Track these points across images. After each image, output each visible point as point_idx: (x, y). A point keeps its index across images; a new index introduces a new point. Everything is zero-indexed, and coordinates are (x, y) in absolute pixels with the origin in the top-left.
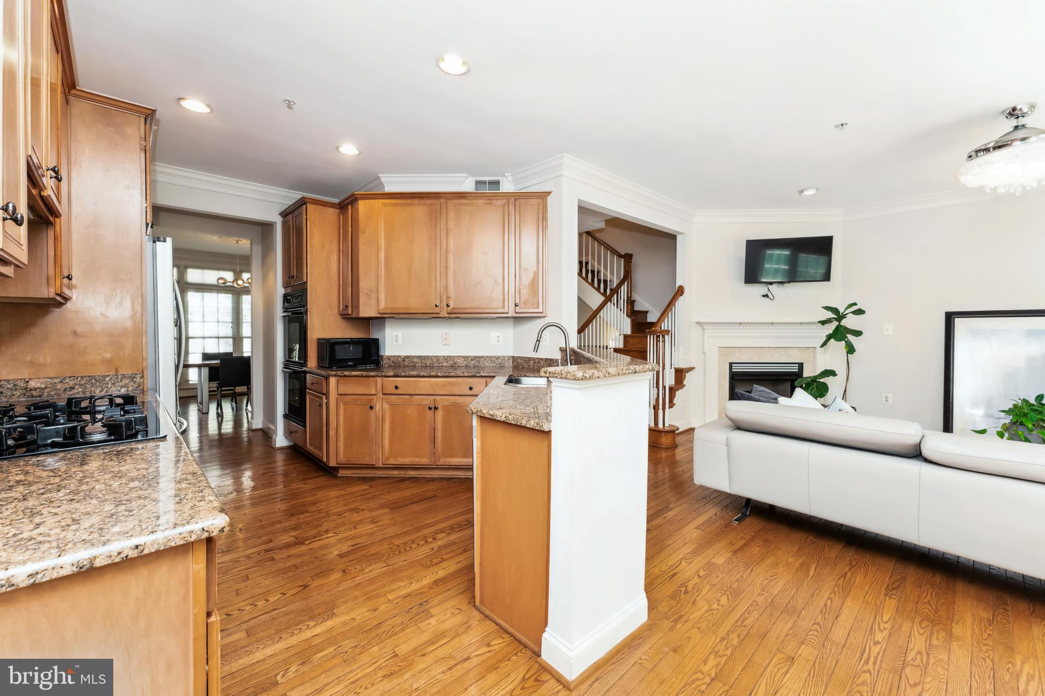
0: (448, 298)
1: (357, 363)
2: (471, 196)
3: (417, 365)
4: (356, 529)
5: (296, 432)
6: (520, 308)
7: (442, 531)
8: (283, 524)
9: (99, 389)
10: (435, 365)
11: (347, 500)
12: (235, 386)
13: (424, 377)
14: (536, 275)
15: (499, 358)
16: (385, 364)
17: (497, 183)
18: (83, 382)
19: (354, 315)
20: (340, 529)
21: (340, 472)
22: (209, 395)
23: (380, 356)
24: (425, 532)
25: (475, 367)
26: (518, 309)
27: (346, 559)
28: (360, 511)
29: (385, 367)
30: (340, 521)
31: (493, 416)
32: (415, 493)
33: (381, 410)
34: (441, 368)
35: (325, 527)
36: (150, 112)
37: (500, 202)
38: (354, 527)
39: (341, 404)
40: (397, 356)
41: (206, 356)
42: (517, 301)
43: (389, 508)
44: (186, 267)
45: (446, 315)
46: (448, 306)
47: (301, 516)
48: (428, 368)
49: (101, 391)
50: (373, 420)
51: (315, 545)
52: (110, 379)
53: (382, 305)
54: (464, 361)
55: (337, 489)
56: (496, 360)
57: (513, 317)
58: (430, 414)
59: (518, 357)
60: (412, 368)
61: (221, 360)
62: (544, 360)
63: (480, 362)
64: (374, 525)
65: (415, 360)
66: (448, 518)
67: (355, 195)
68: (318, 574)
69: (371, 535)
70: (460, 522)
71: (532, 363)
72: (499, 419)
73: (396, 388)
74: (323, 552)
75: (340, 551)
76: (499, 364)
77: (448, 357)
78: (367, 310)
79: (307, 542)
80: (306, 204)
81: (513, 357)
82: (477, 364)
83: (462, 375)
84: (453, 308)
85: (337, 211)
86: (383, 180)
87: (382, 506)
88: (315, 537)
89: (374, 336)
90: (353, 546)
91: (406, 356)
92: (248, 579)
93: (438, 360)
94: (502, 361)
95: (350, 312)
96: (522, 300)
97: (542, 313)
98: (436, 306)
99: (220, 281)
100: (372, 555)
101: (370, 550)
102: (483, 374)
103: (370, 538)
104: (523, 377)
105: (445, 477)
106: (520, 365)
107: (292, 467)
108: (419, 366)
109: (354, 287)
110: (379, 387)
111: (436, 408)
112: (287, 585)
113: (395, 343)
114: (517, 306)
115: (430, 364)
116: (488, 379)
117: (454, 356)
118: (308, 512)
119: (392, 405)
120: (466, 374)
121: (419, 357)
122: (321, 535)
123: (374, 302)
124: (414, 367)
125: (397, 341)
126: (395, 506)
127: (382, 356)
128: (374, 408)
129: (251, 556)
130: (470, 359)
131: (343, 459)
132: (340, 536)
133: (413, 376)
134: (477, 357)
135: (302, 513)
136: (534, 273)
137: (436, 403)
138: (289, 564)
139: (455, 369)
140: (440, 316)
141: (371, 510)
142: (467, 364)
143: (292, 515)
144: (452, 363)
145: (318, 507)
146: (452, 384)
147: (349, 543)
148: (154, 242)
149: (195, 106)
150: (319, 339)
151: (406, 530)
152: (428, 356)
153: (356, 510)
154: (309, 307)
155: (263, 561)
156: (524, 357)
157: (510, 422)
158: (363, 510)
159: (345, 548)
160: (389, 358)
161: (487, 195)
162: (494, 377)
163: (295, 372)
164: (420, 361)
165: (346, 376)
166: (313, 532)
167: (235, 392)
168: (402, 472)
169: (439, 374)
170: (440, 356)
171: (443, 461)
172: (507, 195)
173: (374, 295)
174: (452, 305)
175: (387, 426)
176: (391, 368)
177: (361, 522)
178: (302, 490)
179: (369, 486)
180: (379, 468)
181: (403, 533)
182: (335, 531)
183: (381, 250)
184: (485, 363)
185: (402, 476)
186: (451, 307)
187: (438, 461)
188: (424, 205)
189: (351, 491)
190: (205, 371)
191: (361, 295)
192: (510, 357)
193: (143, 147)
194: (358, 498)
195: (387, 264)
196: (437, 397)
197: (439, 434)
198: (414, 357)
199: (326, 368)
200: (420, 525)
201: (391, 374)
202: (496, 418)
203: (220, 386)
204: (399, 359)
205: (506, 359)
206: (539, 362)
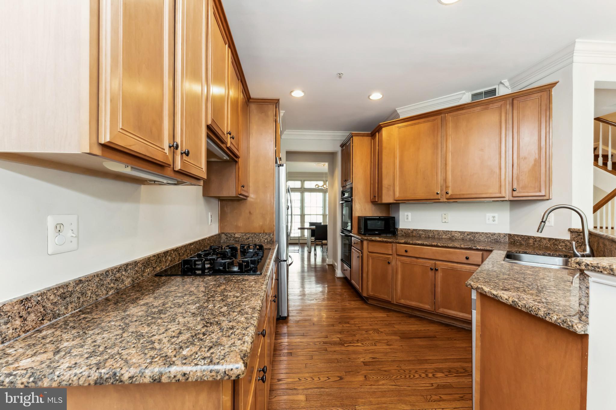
0: (447, 187)
1: (380, 233)
2: (468, 107)
3: (422, 236)
4: (376, 346)
5: (346, 270)
6: (517, 193)
7: (440, 370)
8: (334, 327)
9: (258, 240)
10: (436, 237)
11: (372, 321)
12: (322, 240)
13: (427, 245)
14: (537, 162)
15: (494, 235)
16: (399, 234)
17: (493, 92)
18: (252, 236)
19: (379, 202)
20: (365, 342)
21: (370, 301)
22: (311, 243)
23: (396, 228)
24: (426, 366)
25: (470, 240)
26: (515, 194)
27: (367, 367)
28: (380, 332)
29: (399, 236)
30: (366, 336)
31: (496, 296)
32: (419, 329)
33: (395, 265)
34: (441, 239)
35: (358, 337)
36: (277, 101)
37: (498, 104)
38: (374, 343)
39: (370, 258)
40: (407, 229)
41: (311, 224)
42: (515, 186)
43: (399, 336)
44: (304, 181)
45: (445, 200)
46: (447, 193)
47: (345, 325)
48: (431, 239)
49: (258, 241)
50: (390, 271)
51: (350, 348)
52: (261, 235)
53: (397, 194)
54: (461, 235)
55: (367, 312)
56: (491, 236)
57: (510, 201)
58: (431, 274)
59: (515, 235)
60: (418, 238)
61: (316, 226)
62: (547, 240)
63: (475, 237)
64: (388, 347)
65: (421, 232)
66: (446, 360)
67: (380, 125)
68: (349, 372)
69: (386, 354)
70: (457, 368)
71: (531, 241)
72: (505, 302)
73: (406, 251)
74: (354, 356)
75: (364, 359)
76: (494, 240)
77: (447, 231)
78: (387, 199)
79: (346, 345)
80: (353, 137)
81: (510, 235)
82: (472, 238)
83: (459, 246)
84: (451, 195)
85: (370, 138)
86: (398, 111)
87: (395, 333)
88: (350, 343)
89: (392, 215)
90: (373, 358)
91: (414, 229)
92: (312, 359)
93: (438, 234)
94: (497, 237)
95: (377, 200)
96: (521, 186)
97: (545, 196)
98: (437, 193)
99: (317, 186)
100: (385, 371)
101: (385, 366)
102: (479, 248)
103: (385, 356)
104: (522, 253)
105: (443, 322)
106: (517, 242)
107: (344, 290)
108: (423, 237)
109: (379, 184)
110: (394, 250)
111: (436, 270)
112: (331, 372)
113: (406, 220)
114: (515, 191)
115: (432, 236)
116: (485, 253)
117: (452, 231)
118: (349, 324)
119: (403, 263)
120: (462, 246)
121: (424, 231)
122: (354, 343)
123: (391, 193)
124: (419, 237)
125: (407, 219)
126: (405, 336)
127: (397, 228)
128: (391, 263)
129: (316, 344)
130: (466, 234)
131: (371, 293)
132: (366, 348)
133: (419, 245)
134: (472, 233)
135: (346, 323)
136: (535, 160)
137: (436, 266)
138: (334, 357)
139: (453, 241)
140: (440, 201)
141: (387, 334)
142: (463, 237)
143: (340, 323)
144: (450, 236)
145: (355, 322)
146: (450, 253)
147: (371, 355)
148: (279, 167)
149: (298, 94)
150: (359, 217)
151: (410, 359)
152: (430, 230)
153: (377, 331)
154: (353, 198)
155: (321, 350)
156: (522, 236)
157: (520, 308)
158: (382, 332)
159: (368, 358)
160: (402, 230)
161: (483, 102)
162: (491, 251)
163: (346, 236)
164: (424, 234)
165: (373, 241)
166: (350, 339)
167: (322, 243)
168: (410, 311)
169: (439, 244)
170: (440, 231)
171: (441, 310)
172: (504, 98)
173: (392, 188)
174: (450, 192)
175: (399, 277)
176: (403, 237)
177: (379, 341)
178: (347, 307)
179: (387, 315)
180: (393, 304)
181: (409, 361)
182: (363, 343)
183: (396, 158)
184: (480, 238)
185: (410, 313)
186: (450, 194)
187: (438, 310)
188: (428, 121)
189: (376, 316)
190: (310, 231)
191: (383, 188)
192: (506, 234)
193: (275, 120)
194: (379, 322)
195: (401, 167)
196: (437, 262)
197: (439, 290)
198: (420, 230)
199: (362, 234)
200: (423, 358)
201: (403, 241)
202: (501, 300)
203: (316, 239)
204: (409, 231)
205: (502, 236)
206: (540, 241)
